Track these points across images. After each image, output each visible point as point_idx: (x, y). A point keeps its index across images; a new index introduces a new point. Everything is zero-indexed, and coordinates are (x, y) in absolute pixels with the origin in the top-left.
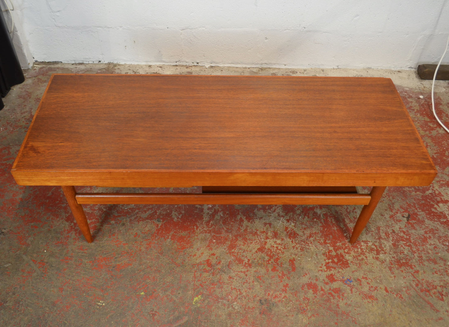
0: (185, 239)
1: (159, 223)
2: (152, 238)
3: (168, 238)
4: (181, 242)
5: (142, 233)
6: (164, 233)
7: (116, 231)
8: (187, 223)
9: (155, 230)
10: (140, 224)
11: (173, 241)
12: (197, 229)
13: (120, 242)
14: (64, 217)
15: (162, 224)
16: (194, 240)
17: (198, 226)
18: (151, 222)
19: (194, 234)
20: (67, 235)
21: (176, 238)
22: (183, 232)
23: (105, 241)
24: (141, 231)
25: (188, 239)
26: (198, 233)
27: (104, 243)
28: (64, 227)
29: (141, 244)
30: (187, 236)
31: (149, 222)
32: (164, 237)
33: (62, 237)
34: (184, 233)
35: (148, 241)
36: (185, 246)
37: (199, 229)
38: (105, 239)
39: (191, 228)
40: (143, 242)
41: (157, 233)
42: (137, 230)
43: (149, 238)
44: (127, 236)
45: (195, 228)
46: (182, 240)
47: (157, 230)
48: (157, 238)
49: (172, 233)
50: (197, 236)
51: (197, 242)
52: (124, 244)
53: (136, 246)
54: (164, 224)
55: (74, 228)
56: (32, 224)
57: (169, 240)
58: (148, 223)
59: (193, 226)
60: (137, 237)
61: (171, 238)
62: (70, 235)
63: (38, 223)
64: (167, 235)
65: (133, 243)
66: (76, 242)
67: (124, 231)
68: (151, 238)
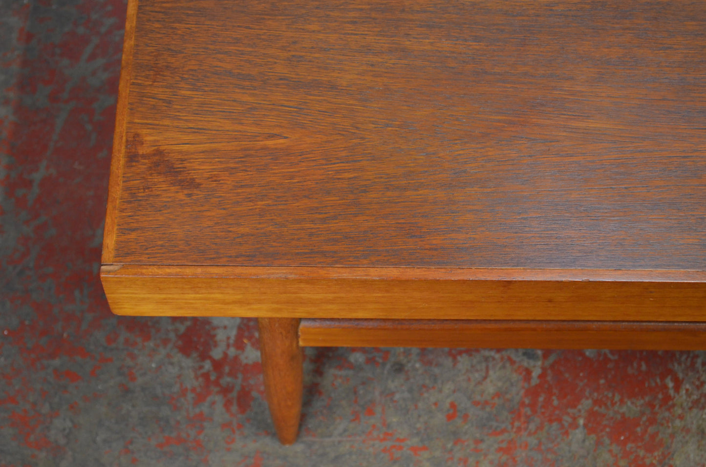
0: (639, 429)
1: (532, 363)
2: (517, 424)
3: (574, 425)
4: (624, 443)
5: (476, 403)
6: (556, 403)
7: (377, 393)
8: (635, 365)
9: (522, 392)
10: (460, 366)
11: (593, 436)
12: (677, 388)
13: (398, 440)
14: (172, 335)
15: (544, 369)
16: (672, 436)
17: (681, 376)
18: (502, 358)
19: (668, 409)
20: (197, 411)
21: (606, 426)
22: (626, 400)
23: (341, 435)
24: (469, 398)
25: (651, 430)
26: (685, 404)
27: (340, 442)
28: (179, 377)
29: (476, 450)
30: (644, 418)
31: (494, 359)
32: (559, 420)
33: (179, 418)
34: (629, 403)
35: (500, 438)
36: (643, 458)
37: (687, 390)
38: (341, 428)
39: (653, 385)
40: (482, 441)
41: (529, 405)
42: (454, 391)
43: (503, 426)
44: (419, 416)
45: (671, 385)
46: (627, 434)
47: (528, 392)
48: (532, 427)
49: (586, 404)
50: (681, 417)
51: (687, 442)
52: (415, 449)
53: (460, 459)
54: (552, 366)
55: (217, 383)
56: (57, 362)
57: (578, 434)
58: (491, 365)
59: (663, 377)
60: (459, 421)
61: (585, 426)
62: (205, 408)
63: (78, 358)
64: (568, 414)
65: (449, 446)
66: (233, 441)
67: (407, 395)
68: (512, 424)
